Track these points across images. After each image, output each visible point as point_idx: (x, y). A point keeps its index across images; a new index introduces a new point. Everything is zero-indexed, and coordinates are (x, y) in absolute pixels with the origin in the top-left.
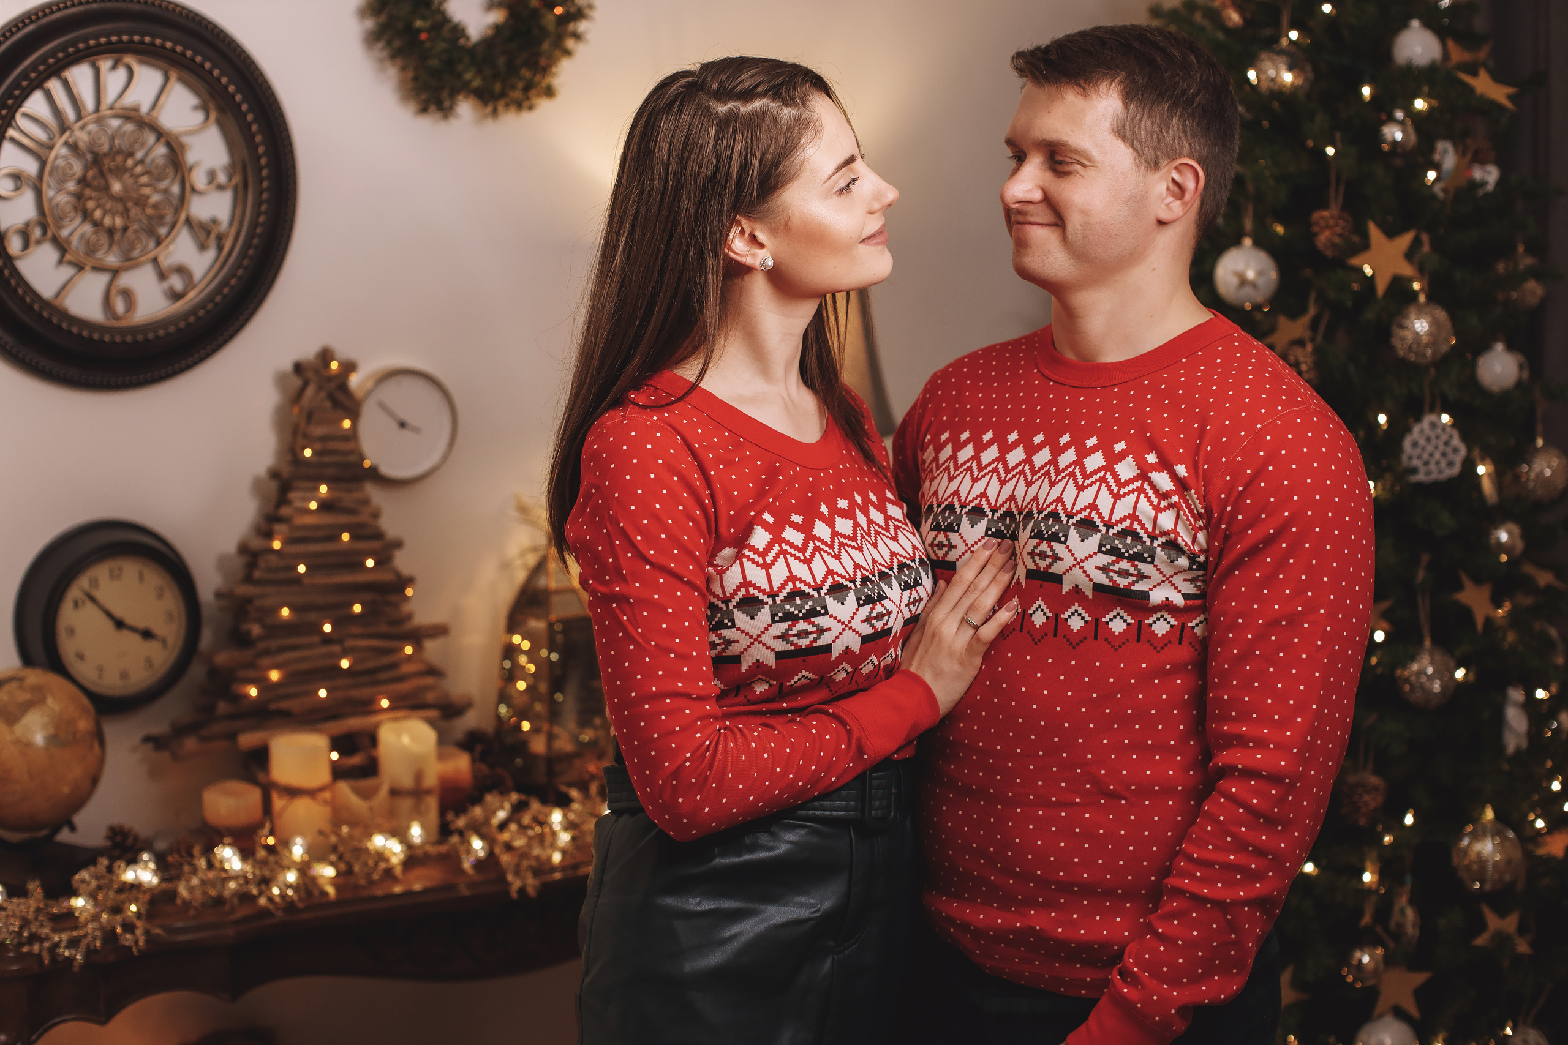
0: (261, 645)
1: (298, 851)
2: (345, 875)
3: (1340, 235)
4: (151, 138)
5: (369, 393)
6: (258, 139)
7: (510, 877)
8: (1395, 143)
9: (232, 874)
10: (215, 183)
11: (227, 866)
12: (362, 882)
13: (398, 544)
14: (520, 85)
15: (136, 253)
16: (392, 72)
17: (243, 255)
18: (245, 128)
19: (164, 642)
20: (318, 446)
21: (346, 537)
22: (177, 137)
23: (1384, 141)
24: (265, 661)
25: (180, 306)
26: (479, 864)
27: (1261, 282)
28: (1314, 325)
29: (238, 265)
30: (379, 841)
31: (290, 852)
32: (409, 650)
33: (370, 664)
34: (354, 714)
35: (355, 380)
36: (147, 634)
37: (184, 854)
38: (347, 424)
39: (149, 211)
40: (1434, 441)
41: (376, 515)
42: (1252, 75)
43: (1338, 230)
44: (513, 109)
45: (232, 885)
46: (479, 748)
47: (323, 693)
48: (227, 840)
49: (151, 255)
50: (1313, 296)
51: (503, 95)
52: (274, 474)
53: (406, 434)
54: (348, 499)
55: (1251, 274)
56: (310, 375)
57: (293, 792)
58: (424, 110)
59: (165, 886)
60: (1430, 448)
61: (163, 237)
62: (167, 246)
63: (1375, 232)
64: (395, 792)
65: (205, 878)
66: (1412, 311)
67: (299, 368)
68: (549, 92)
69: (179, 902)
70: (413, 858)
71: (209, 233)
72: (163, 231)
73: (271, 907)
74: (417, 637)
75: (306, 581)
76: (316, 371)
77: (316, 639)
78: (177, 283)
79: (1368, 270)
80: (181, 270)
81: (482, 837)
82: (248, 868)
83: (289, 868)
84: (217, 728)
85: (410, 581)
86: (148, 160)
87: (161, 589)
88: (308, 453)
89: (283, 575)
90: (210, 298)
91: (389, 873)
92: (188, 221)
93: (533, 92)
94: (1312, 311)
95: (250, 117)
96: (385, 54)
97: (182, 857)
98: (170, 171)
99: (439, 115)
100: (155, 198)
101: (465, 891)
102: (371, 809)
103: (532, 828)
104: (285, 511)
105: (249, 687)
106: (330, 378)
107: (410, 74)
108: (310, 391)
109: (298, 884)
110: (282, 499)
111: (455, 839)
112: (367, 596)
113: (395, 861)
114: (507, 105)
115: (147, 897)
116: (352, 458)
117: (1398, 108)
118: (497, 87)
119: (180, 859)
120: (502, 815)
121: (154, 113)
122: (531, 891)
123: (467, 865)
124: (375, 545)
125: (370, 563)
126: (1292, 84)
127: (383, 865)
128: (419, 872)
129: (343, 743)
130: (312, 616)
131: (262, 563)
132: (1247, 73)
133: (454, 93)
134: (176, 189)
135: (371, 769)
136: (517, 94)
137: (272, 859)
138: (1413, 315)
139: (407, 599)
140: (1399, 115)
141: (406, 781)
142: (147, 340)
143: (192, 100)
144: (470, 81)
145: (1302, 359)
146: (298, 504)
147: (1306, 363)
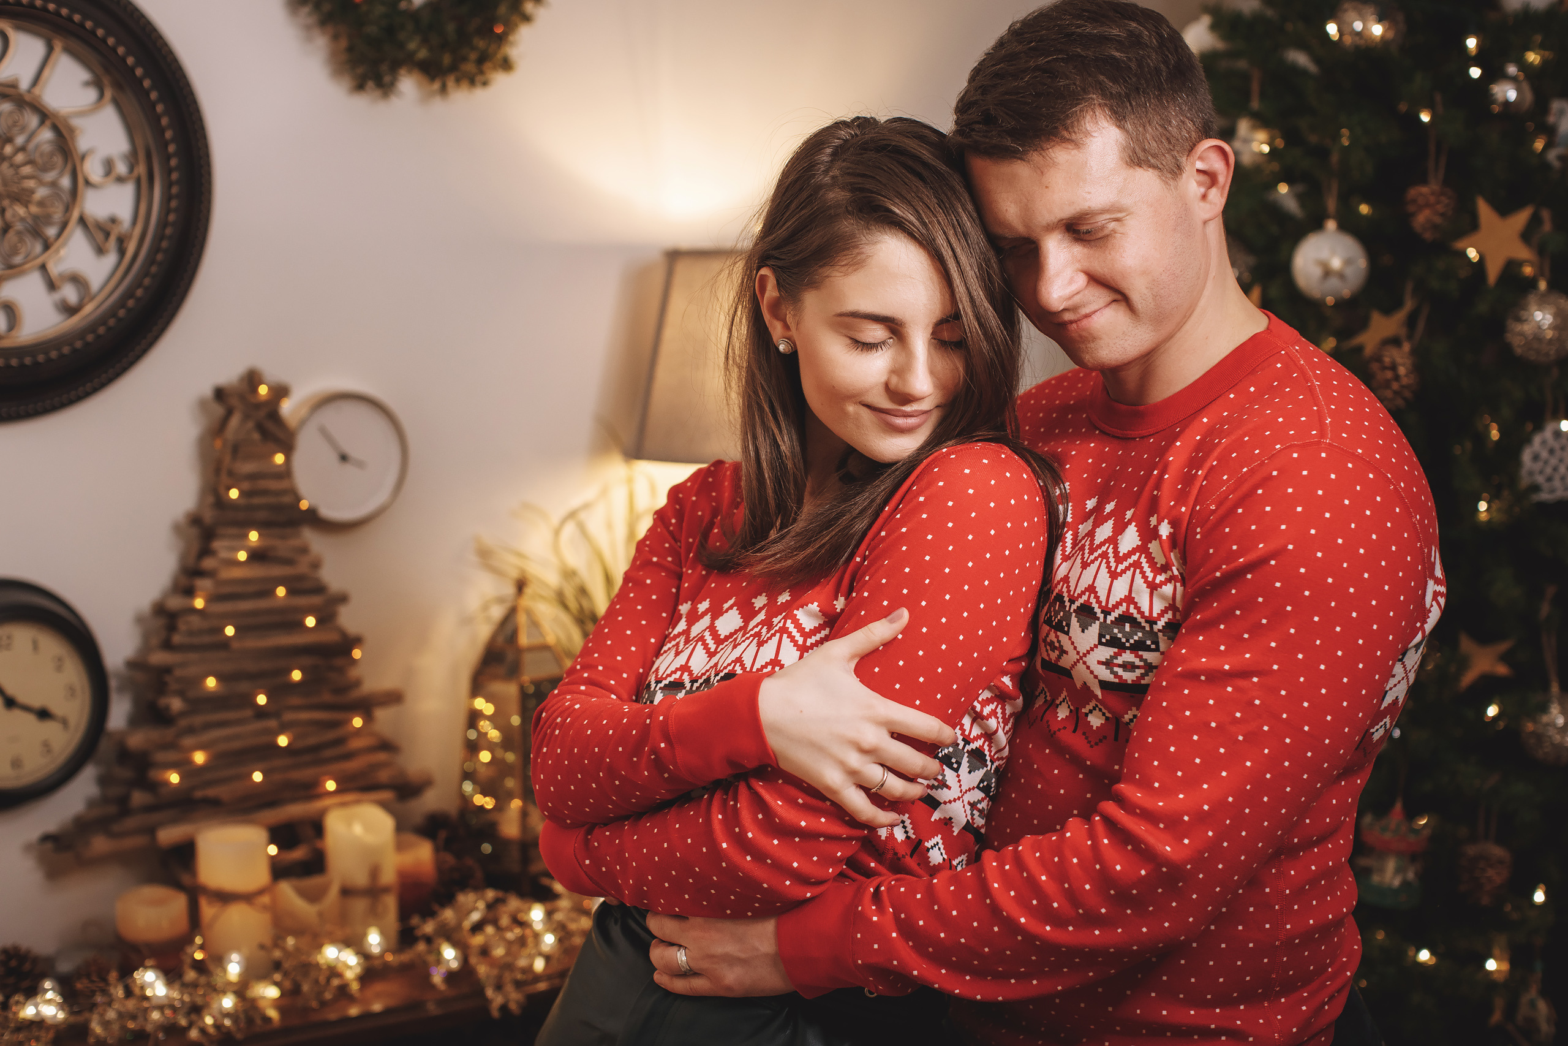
0: (183, 723)
1: (234, 969)
2: (291, 993)
3: (1442, 215)
4: (33, 121)
5: (303, 422)
6: (165, 121)
7: (490, 993)
8: (1507, 103)
9: (154, 1002)
10: (113, 175)
11: (149, 993)
12: (314, 1004)
13: (343, 599)
14: (473, 56)
15: (18, 259)
16: (321, 42)
17: (150, 260)
18: (149, 108)
19: (64, 722)
20: (246, 485)
21: (281, 591)
22: (65, 120)
23: (1494, 102)
24: (187, 741)
25: (76, 319)
26: (451, 977)
27: (1349, 272)
28: (1411, 322)
29: (145, 272)
30: (331, 953)
31: (225, 970)
32: (357, 722)
33: (312, 741)
34: (294, 800)
35: (287, 407)
36: (44, 714)
37: (95, 978)
38: (279, 459)
39: (34, 209)
40: (1558, 453)
41: (316, 565)
42: (1332, 29)
43: (1440, 208)
44: (465, 85)
45: (156, 1015)
46: (443, 835)
47: (258, 777)
48: (149, 962)
49: (39, 261)
50: (1409, 287)
51: (453, 68)
52: (195, 520)
53: (348, 469)
54: (283, 547)
55: (1336, 263)
56: (234, 402)
57: (225, 898)
58: (359, 87)
59: (72, 1019)
60: (1554, 461)
61: (52, 239)
62: (57, 251)
63: (1484, 210)
64: (347, 892)
65: (122, 1009)
66: (1532, 299)
67: (220, 394)
68: (507, 65)
69: (91, 1040)
70: (372, 972)
71: (107, 235)
72: (51, 232)
73: (204, 1040)
74: (366, 706)
75: (236, 645)
76: (242, 397)
77: (248, 713)
78: (70, 294)
79: (1472, 253)
80: (76, 280)
81: (455, 944)
82: (175, 995)
83: (224, 992)
84: (131, 823)
85: (357, 641)
86: (31, 146)
87: (60, 659)
88: (234, 494)
89: (207, 639)
90: (112, 312)
91: (343, 990)
92: (82, 221)
93: (487, 65)
94: (1409, 305)
95: (154, 95)
96: (311, 20)
97: (93, 982)
98: (58, 160)
99: (378, 93)
100: (41, 193)
101: (432, 1008)
102: (320, 915)
103: (512, 930)
104: (208, 563)
105: (169, 772)
106: (259, 405)
107: (344, 43)
108: (235, 421)
109: (236, 1011)
110: (206, 551)
111: (421, 947)
112: (308, 661)
113: (350, 975)
114: (458, 81)
115: (51, 1035)
116: (287, 499)
117: (1511, 62)
118: (447, 59)
119: (89, 985)
120: (476, 916)
121: (37, 91)
122: (513, 1006)
123: (437, 978)
124: (316, 600)
125: (310, 622)
126: (1383, 37)
127: (336, 982)
128: (379, 987)
129: (281, 835)
130: (243, 687)
131: (182, 626)
132: (1325, 27)
133: (395, 67)
134: (66, 182)
135: (316, 864)
136: (470, 67)
137: (203, 980)
138: (1533, 307)
139: (354, 662)
140: (1512, 70)
141: (361, 879)
142: (36, 364)
143: (82, 74)
144: (414, 53)
145: (1399, 360)
146: (224, 554)
147: (1403, 365)
